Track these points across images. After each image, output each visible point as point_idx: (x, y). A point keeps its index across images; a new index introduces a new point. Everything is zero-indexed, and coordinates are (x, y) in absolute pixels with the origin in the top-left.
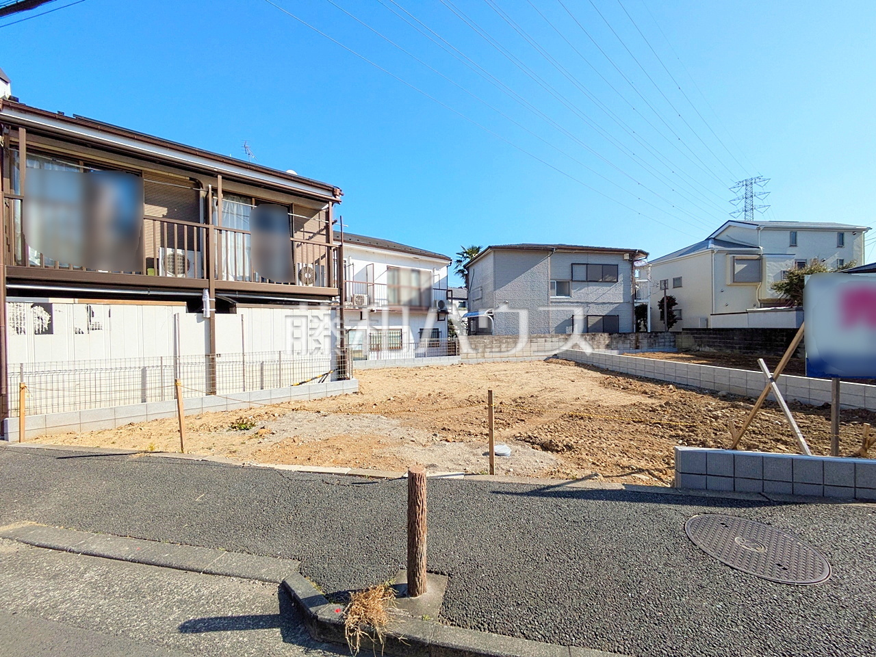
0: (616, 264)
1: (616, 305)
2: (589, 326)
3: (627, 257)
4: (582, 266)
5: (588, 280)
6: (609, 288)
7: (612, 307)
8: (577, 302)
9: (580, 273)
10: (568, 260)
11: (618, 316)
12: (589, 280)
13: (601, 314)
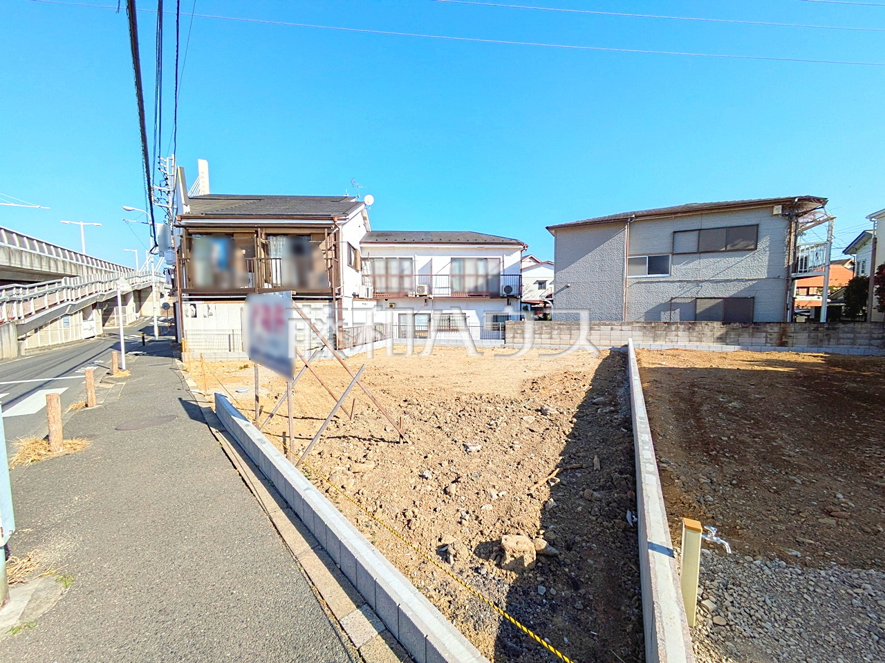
0: (757, 223)
1: (751, 283)
2: (698, 311)
3: (778, 210)
4: (692, 233)
5: (701, 250)
6: (738, 259)
7: (742, 286)
8: (680, 281)
9: (689, 242)
10: (668, 227)
11: (753, 298)
12: (701, 252)
13: (721, 296)
